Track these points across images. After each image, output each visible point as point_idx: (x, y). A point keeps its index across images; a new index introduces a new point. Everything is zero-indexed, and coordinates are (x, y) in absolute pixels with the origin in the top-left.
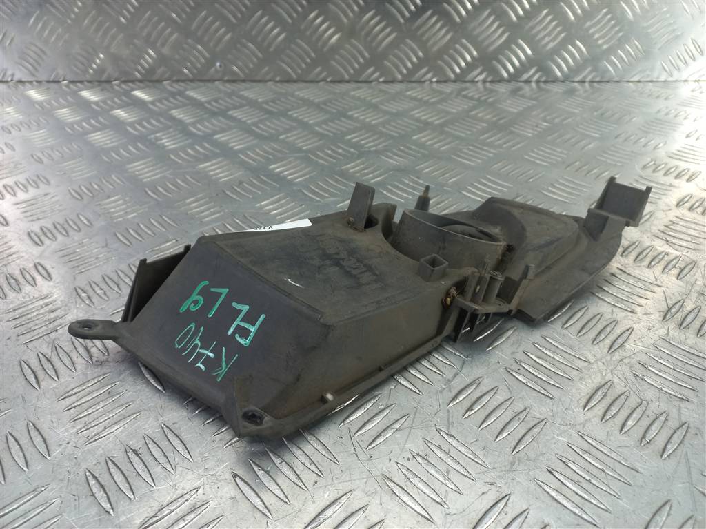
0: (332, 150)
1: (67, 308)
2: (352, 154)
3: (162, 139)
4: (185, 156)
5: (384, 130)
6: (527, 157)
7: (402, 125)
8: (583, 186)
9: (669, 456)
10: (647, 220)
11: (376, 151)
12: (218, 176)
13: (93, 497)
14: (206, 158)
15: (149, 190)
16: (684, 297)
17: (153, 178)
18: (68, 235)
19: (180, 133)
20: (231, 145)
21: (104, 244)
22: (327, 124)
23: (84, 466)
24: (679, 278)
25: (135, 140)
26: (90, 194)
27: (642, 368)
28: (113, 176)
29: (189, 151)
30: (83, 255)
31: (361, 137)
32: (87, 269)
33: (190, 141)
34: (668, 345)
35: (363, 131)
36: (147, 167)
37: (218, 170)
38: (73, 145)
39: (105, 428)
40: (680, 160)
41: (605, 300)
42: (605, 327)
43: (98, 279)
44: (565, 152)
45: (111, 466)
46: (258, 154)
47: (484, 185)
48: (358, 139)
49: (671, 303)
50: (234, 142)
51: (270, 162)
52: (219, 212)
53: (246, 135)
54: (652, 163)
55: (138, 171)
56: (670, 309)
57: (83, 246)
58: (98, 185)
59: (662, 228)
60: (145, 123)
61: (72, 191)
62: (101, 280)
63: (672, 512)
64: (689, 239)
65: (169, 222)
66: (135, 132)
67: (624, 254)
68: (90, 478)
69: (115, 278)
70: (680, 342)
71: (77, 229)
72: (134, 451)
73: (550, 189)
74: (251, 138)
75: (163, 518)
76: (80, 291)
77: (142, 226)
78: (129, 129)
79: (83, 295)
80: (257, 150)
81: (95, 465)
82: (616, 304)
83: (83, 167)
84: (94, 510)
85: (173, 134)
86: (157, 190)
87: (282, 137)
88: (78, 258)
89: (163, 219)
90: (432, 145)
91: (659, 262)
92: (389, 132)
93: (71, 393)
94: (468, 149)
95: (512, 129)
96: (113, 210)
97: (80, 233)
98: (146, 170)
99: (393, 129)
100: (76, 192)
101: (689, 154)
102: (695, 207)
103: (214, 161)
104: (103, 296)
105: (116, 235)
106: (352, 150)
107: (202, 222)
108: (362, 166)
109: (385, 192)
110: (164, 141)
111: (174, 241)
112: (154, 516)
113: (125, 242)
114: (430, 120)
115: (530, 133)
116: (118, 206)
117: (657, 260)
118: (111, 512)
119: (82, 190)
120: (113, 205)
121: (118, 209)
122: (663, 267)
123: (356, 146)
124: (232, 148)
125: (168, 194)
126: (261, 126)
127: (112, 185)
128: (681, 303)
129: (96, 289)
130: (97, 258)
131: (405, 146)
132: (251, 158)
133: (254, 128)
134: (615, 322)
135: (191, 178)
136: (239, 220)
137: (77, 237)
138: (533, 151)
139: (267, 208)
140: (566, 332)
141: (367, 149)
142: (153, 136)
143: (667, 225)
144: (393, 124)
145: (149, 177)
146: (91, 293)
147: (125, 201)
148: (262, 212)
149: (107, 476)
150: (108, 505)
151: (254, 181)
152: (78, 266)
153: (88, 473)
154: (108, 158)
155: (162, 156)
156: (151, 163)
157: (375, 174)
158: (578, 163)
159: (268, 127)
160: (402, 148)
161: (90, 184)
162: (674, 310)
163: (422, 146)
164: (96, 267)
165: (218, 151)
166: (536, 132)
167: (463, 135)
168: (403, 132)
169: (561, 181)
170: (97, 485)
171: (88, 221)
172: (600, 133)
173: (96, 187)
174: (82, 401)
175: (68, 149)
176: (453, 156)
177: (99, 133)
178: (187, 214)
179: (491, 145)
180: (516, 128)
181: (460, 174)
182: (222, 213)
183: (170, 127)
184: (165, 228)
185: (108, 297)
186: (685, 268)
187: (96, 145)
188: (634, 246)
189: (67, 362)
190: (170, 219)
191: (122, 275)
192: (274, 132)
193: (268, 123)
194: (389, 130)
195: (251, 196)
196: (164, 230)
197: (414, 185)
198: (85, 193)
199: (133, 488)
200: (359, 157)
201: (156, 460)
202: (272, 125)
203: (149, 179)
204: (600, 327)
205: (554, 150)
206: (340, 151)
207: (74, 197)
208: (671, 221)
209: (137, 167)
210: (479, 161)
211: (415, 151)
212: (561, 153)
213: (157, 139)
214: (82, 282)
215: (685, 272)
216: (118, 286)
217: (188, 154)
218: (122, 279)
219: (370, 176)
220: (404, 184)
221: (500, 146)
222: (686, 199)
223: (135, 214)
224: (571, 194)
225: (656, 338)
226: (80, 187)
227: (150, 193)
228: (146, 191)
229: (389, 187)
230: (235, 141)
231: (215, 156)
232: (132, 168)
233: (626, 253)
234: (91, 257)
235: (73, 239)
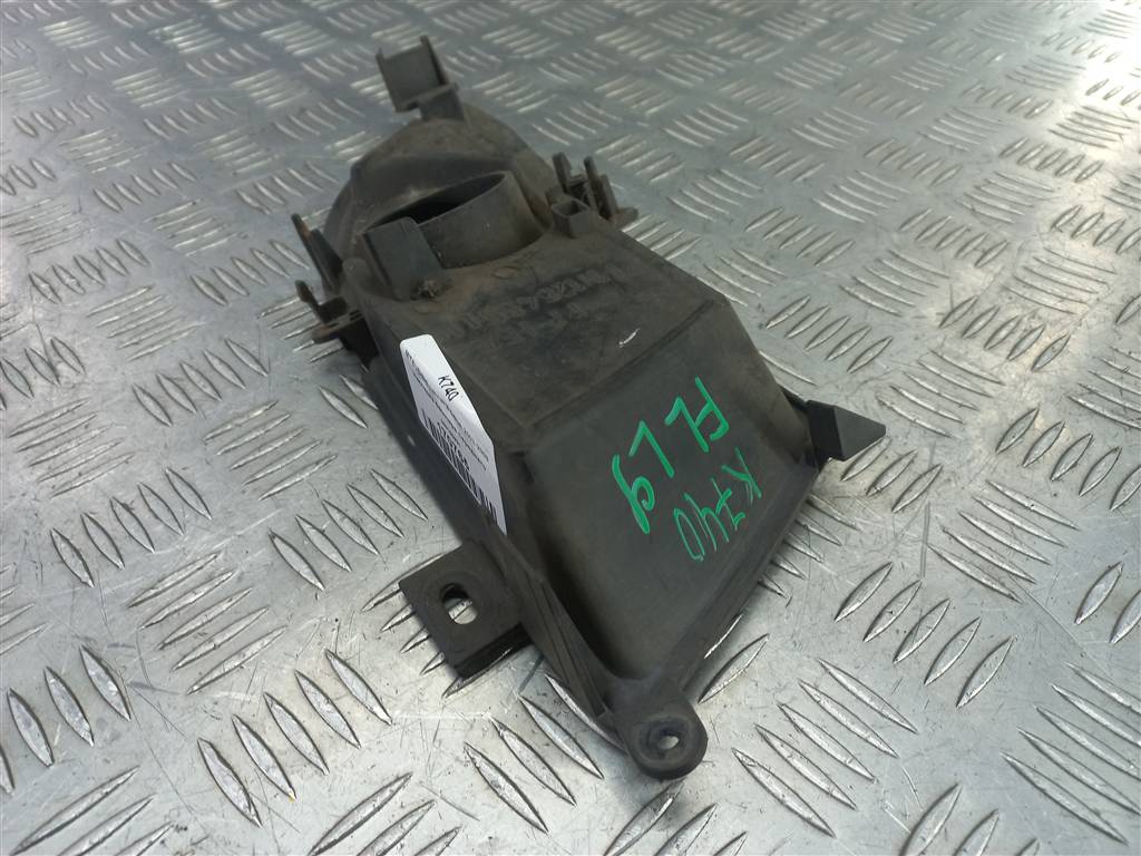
0: (460, 58)
1: (16, 305)
2: (492, 64)
3: (172, 37)
4: (211, 67)
5: (549, 24)
6: (779, 75)
7: (582, 18)
8: (860, 124)
9: (903, 509)
10: (950, 178)
11: (533, 62)
12: (266, 99)
13: (62, 565)
14: (247, 70)
15: (151, 121)
16: (979, 293)
17: (157, 102)
18: (15, 193)
19: (203, 27)
20: (289, 48)
21: (77, 209)
22: (455, 15)
23: (48, 526)
24: (979, 264)
25: (126, 37)
26: (51, 128)
27: (893, 393)
28: (89, 98)
29: (219, 57)
30: (41, 225)
31: (510, 37)
32: (48, 246)
33: (221, 40)
34: (938, 361)
35: (512, 28)
36: (148, 84)
37: (265, 91)
38: (19, 43)
39: (80, 474)
40: (1024, 82)
41: (857, 297)
42: (851, 336)
43: (67, 262)
44: (842, 67)
45: (90, 525)
46: (333, 64)
47: (703, 119)
48: (504, 39)
49: (958, 301)
50: (294, 43)
51: (354, 76)
52: (265, 158)
53: (315, 32)
54: (979, 86)
55: (131, 89)
56: (953, 311)
57: (40, 211)
58: (65, 114)
59: (969, 189)
60: (143, 8)
61: (19, 122)
62: (72, 263)
63: (889, 577)
64: (1007, 208)
65: (183, 173)
66: (125, 23)
67: (904, 229)
68: (58, 540)
69: (96, 261)
70: (958, 357)
71: (28, 182)
72: (125, 506)
73: (807, 126)
74: (323, 36)
75: (164, 591)
76: (37, 280)
77: (137, 179)
78: (115, 17)
79: (43, 286)
80: (334, 57)
81: (65, 523)
82: (874, 303)
83: (37, 81)
84: (65, 580)
85: (192, 28)
86: (166, 122)
87: (377, 34)
88: (32, 228)
89: (175, 170)
90: (626, 52)
91: (954, 242)
92: (556, 28)
93: (26, 427)
94: (687, 60)
95: (762, 27)
96: (89, 154)
97: (36, 191)
98: (146, 88)
99: (566, 23)
100: (26, 123)
101: (1041, 72)
102: (1028, 157)
103: (260, 75)
104: (76, 288)
105: (95, 193)
106: (493, 58)
107: (235, 174)
108: (506, 85)
109: (540, 129)
110: (175, 40)
111: (190, 204)
112: (152, 588)
113: (111, 204)
114: (629, 10)
115: (790, 34)
116: (99, 148)
117: (951, 239)
118: (90, 582)
119: (38, 122)
120: (90, 145)
121: (98, 152)
122: (959, 247)
123: (500, 51)
124: (290, 53)
125: (182, 130)
126: (342, 15)
127: (87, 113)
128: (971, 302)
129: (64, 276)
130: (65, 230)
131: (581, 53)
132: (321, 70)
133: (331, 20)
134: (866, 328)
135: (221, 102)
136: (298, 172)
137: (31, 197)
138: (790, 66)
139: (344, 152)
140: (789, 343)
141: (518, 57)
142: (157, 31)
143: (977, 184)
144: (566, 14)
145: (152, 100)
146: (55, 283)
147: (110, 139)
148: (334, 158)
149: (83, 537)
150: (86, 575)
151: (326, 108)
152: (33, 242)
153: (54, 534)
154: (80, 67)
155: (173, 65)
156: (153, 78)
157: (527, 98)
158: (859, 86)
159: (353, 17)
160: (576, 55)
161: (51, 110)
162: (960, 312)
163: (609, 52)
164: (62, 243)
165: (267, 58)
166: (800, 34)
167: (681, 36)
168: (580, 29)
169: (827, 114)
170: (68, 549)
171: (49, 171)
172: (904, 35)
173: (60, 115)
174: (43, 439)
175: (11, 50)
176: (660, 72)
177: (64, 23)
178: (212, 162)
179: (725, 54)
180: (771, 27)
181: (665, 101)
182: (270, 160)
183: (187, 16)
184: (176, 184)
185: (83, 289)
186: (991, 250)
187: (60, 44)
188: (921, 217)
189: (19, 383)
190: (183, 169)
191: (106, 256)
192: (362, 25)
193: (354, 11)
194: (560, 25)
195: (318, 133)
196: (174, 187)
197: (589, 118)
198: (41, 125)
199: (122, 552)
200: (503, 70)
201: (156, 517)
202: (361, 15)
203: (150, 104)
204: (842, 335)
205: (824, 64)
206: (473, 59)
207: (23, 131)
208: (986, 180)
209: (132, 82)
210: (701, 79)
211: (598, 61)
212: (835, 69)
213: (165, 37)
214: (40, 265)
215: (989, 257)
216: (99, 273)
217: (217, 63)
218: (105, 262)
219: (519, 101)
220: (572, 115)
221: (738, 56)
222: (1017, 146)
223: (127, 161)
224: (838, 135)
225: (924, 351)
226: (32, 115)
227: (152, 127)
228: (145, 124)
229: (549, 121)
230: (296, 41)
231: (262, 66)
232: (122, 85)
233: (906, 227)
234: (54, 228)
235: (24, 200)
